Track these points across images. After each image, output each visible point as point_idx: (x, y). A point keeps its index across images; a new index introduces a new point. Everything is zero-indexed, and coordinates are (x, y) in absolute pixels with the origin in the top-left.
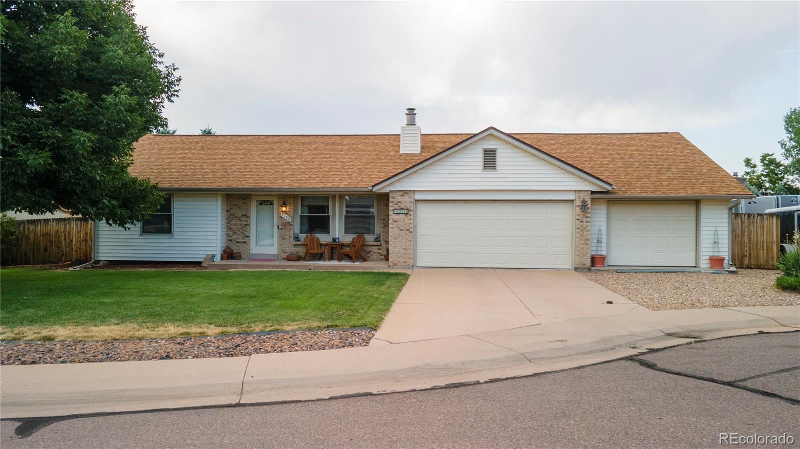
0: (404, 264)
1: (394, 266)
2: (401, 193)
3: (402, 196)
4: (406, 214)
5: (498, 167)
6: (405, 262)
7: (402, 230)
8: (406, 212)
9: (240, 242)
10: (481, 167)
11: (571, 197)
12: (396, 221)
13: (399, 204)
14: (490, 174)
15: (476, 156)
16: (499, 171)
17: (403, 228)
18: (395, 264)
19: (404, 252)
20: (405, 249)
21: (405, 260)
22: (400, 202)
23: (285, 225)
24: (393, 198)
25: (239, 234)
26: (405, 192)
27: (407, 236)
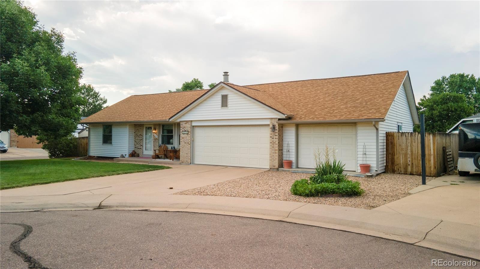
0: (186, 162)
1: (182, 163)
2: (185, 122)
3: (186, 124)
4: (187, 134)
5: (229, 106)
6: (187, 161)
7: (185, 143)
8: (187, 133)
9: (139, 148)
10: (220, 106)
11: (268, 122)
12: (183, 138)
13: (185, 128)
14: (225, 110)
15: (217, 100)
16: (229, 108)
17: (186, 142)
18: (182, 162)
19: (186, 155)
20: (187, 154)
21: (187, 160)
22: (185, 127)
23: (155, 140)
24: (182, 125)
25: (139, 145)
26: (187, 122)
27: (188, 147)
